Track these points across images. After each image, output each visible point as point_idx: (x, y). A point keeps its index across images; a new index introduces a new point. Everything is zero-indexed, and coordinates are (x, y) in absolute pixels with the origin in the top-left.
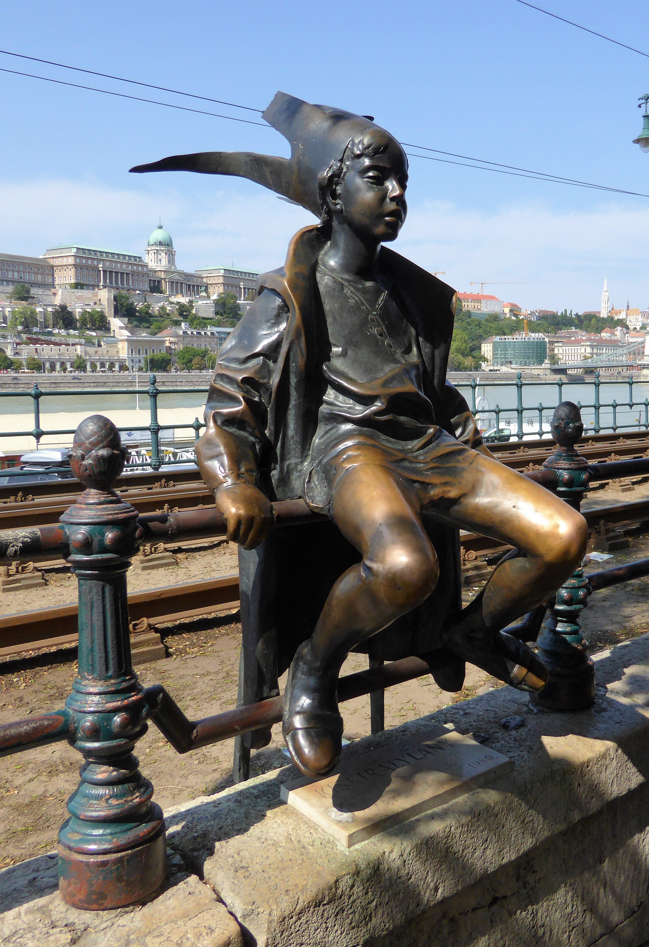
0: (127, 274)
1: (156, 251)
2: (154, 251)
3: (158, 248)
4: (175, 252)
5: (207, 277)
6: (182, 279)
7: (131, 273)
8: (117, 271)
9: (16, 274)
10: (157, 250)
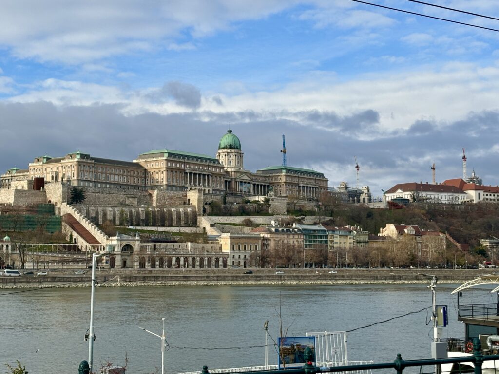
0: (208, 175)
1: (226, 154)
3: (229, 151)
5: (269, 176)
6: (249, 179)
7: (211, 174)
8: (200, 173)
9: (116, 177)
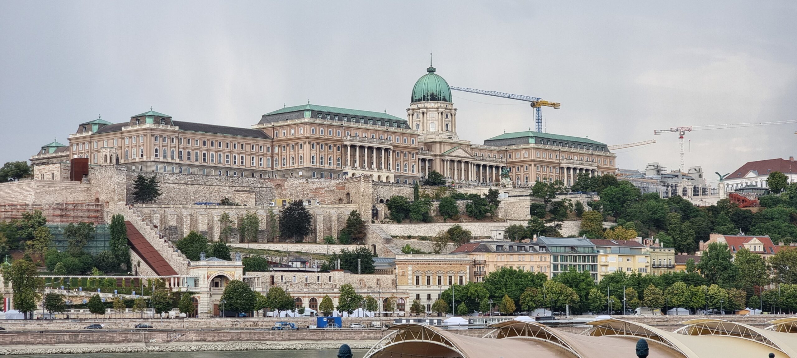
0: (386, 150)
1: (425, 110)
2: (421, 110)
3: (429, 105)
4: (456, 110)
5: (506, 151)
10: (427, 108)
